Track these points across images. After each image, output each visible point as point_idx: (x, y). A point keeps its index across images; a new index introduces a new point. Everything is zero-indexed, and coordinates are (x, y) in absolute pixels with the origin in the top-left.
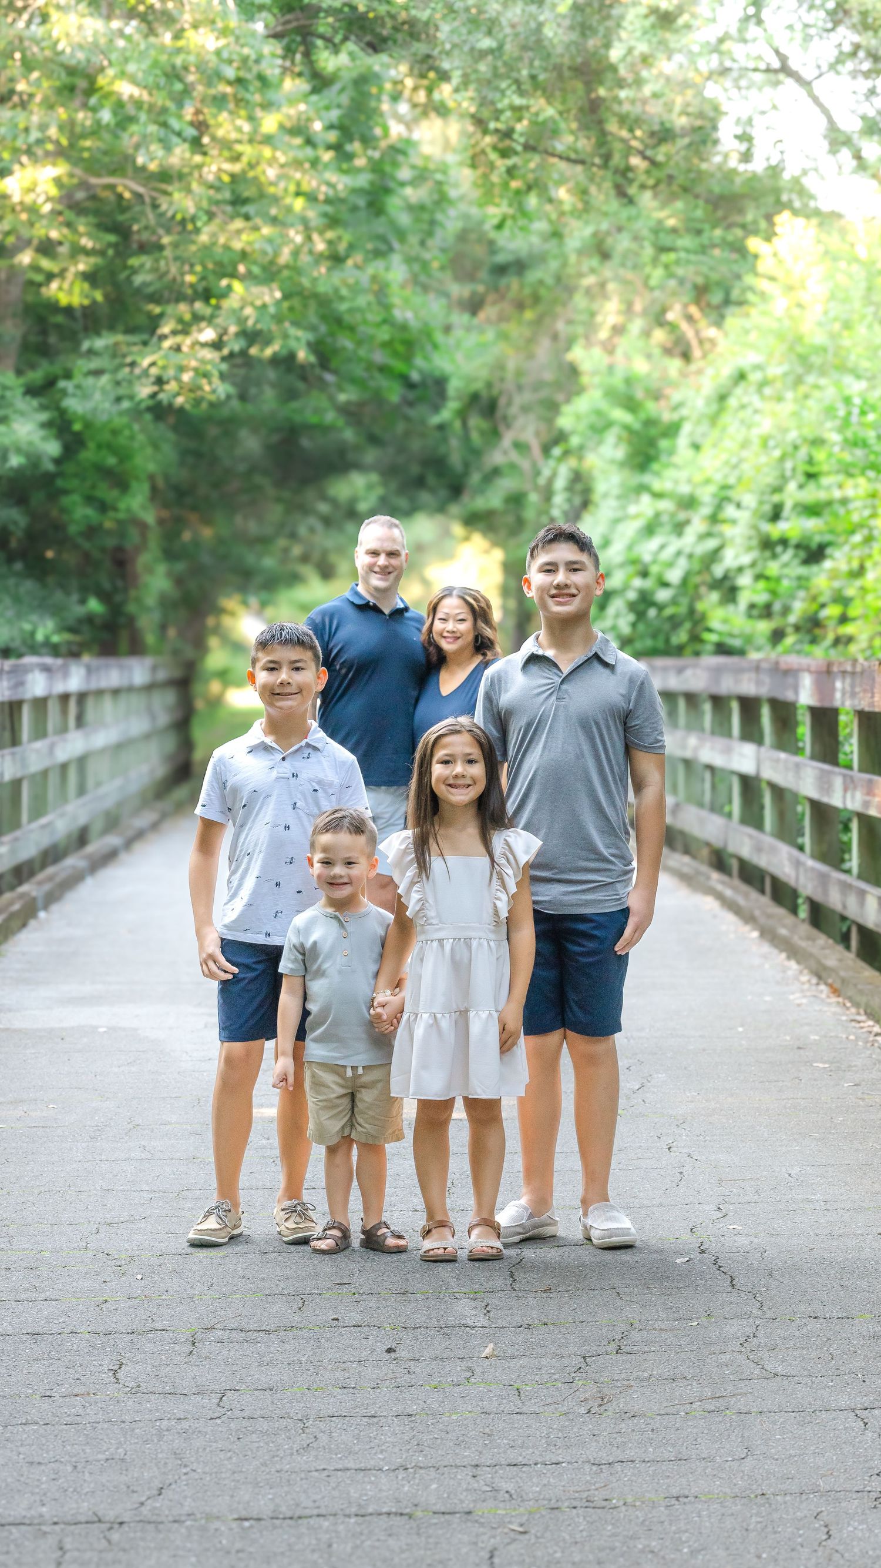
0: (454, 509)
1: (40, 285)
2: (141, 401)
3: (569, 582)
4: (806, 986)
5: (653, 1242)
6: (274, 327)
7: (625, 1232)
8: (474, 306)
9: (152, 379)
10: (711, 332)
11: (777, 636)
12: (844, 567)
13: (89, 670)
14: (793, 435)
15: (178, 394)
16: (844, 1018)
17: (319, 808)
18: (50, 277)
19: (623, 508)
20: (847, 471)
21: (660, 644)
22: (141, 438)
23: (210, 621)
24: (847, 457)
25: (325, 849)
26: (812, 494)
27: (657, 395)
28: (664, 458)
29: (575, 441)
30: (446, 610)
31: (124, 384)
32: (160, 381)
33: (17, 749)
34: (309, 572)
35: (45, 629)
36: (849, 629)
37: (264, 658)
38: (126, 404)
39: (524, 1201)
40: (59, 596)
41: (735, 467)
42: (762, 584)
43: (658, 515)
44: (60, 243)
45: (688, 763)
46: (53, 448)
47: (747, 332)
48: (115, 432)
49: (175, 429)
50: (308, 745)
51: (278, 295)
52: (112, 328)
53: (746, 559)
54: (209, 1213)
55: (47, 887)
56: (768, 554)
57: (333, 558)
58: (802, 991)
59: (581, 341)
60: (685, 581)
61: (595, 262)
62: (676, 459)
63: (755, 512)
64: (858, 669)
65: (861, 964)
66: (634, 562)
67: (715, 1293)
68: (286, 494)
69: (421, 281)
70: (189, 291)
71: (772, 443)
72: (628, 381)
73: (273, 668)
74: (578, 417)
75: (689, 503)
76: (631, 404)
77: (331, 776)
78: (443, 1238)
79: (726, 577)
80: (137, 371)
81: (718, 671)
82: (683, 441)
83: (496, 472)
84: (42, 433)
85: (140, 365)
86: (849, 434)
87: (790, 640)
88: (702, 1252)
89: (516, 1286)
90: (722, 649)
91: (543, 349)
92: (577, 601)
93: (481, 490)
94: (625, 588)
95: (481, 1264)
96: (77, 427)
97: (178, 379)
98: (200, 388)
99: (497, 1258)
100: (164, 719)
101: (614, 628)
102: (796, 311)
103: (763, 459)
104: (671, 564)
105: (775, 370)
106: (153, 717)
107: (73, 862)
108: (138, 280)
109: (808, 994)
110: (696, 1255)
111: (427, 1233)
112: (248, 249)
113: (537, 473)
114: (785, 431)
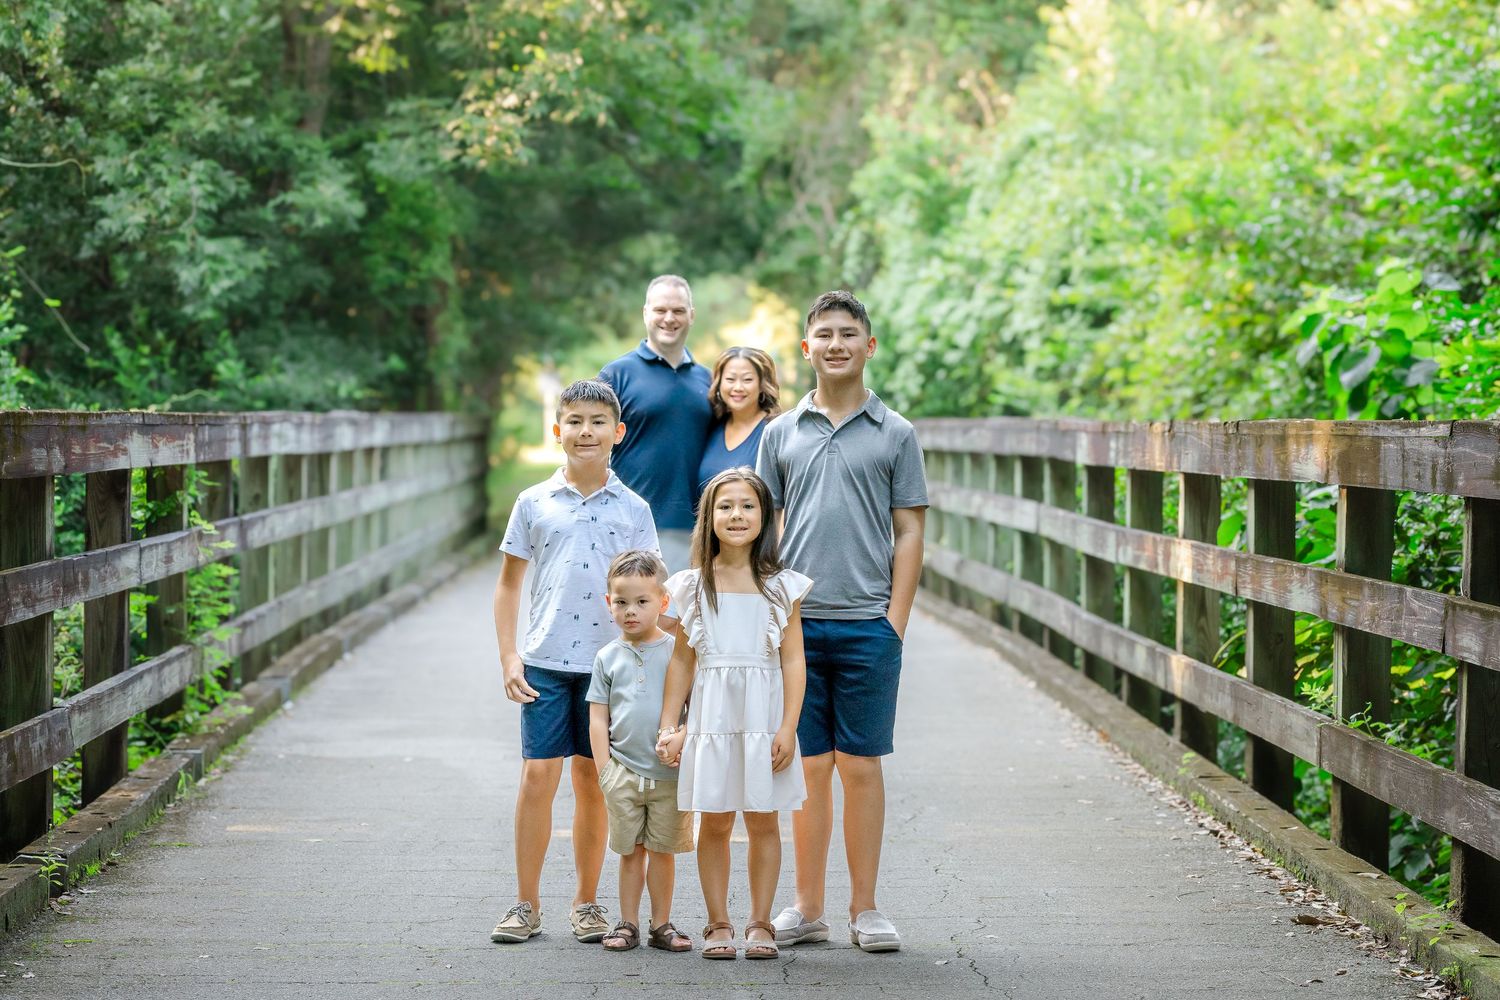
0: (750, 270)
1: (347, 52)
2: (445, 164)
3: (842, 347)
4: (1077, 732)
5: (916, 947)
6: (575, 93)
7: (890, 937)
8: (769, 72)
9: (456, 143)
10: (1005, 99)
11: (1064, 398)
12: (1127, 333)
13: (393, 425)
14: (1082, 202)
15: (481, 157)
16: (1111, 761)
17: (615, 550)
18: (358, 43)
19: (914, 271)
20: (1129, 237)
21: (950, 405)
22: (443, 200)
23: (506, 379)
24: (1129, 225)
25: (619, 591)
26: (1100, 260)
27: (949, 161)
28: (954, 223)
29: (866, 206)
30: (733, 371)
31: (429, 148)
32: (463, 145)
33: (326, 499)
34: (604, 331)
35: (348, 385)
36: (1130, 392)
37: (568, 413)
38: (430, 167)
39: (797, 908)
40: (361, 353)
41: (1023, 232)
42: (1048, 348)
43: (947, 279)
44: (367, 11)
45: (972, 521)
46: (358, 209)
47: (1038, 100)
48: (418, 195)
49: (475, 190)
50: (606, 492)
51: (579, 61)
52: (416, 92)
53: (1034, 323)
54: (511, 914)
55: (352, 631)
56: (1056, 317)
57: (628, 318)
58: (1073, 736)
59: (875, 107)
60: (974, 344)
61: (890, 30)
62: (967, 224)
63: (1043, 278)
64: (1131, 429)
65: (1130, 712)
66: (924, 324)
67: (969, 989)
68: (584, 255)
69: (720, 47)
70: (492, 58)
71: (1061, 209)
72: (921, 148)
73: (576, 421)
74: (871, 183)
75: (978, 267)
76: (923, 172)
77: (627, 521)
78: (723, 938)
79: (1015, 340)
80: (441, 135)
81: (1001, 432)
82: (973, 206)
83: (790, 235)
84: (347, 194)
85: (444, 129)
86: (1130, 203)
87: (1075, 402)
88: (961, 956)
89: (789, 980)
90: (1009, 411)
91: (838, 115)
92: (850, 363)
93: (776, 252)
94: (916, 349)
95: (758, 962)
96: (381, 189)
97: (481, 143)
98: (503, 152)
99: (772, 957)
100: (462, 473)
101: (903, 389)
102: (1086, 81)
103: (1052, 225)
104: (960, 327)
105: (1064, 138)
106: (452, 473)
107: (375, 609)
108: (443, 45)
109: (1079, 739)
110: (954, 959)
111: (708, 934)
112: (550, 16)
113: (831, 236)
114: (1073, 198)
